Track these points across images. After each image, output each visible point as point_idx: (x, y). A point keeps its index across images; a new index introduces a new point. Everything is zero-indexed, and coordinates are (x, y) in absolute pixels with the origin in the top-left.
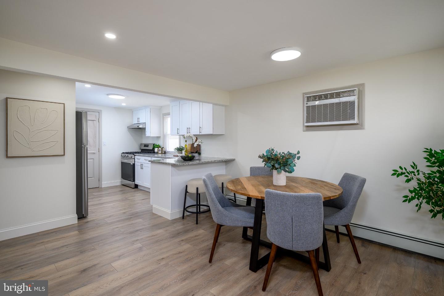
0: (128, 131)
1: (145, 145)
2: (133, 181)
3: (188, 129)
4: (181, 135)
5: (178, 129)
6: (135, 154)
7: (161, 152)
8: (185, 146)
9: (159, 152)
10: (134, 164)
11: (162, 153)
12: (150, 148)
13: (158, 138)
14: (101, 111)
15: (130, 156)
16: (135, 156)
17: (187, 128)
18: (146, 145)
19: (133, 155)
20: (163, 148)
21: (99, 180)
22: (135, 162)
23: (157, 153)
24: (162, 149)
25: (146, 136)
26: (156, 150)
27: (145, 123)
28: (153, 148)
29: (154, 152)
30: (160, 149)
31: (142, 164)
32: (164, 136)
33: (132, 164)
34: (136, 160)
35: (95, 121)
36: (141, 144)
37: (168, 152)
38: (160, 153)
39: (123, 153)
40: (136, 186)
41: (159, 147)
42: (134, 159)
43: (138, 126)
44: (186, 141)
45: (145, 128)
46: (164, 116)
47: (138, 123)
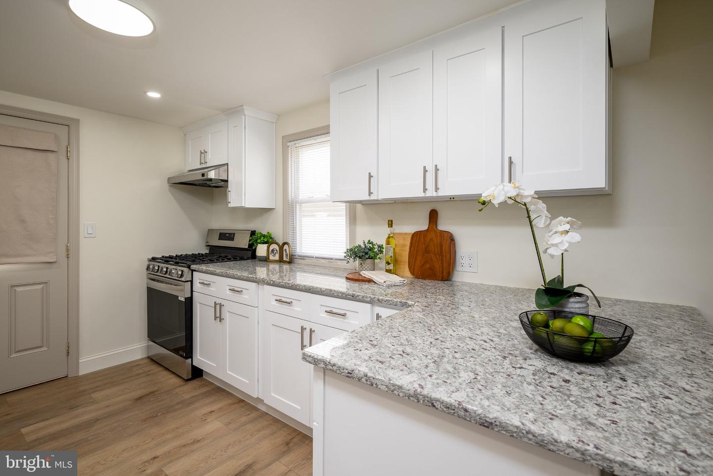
0: (170, 191)
1: (221, 234)
2: (186, 358)
4: (361, 202)
5: (370, 176)
6: (193, 267)
7: (277, 257)
8: (388, 243)
9: (271, 257)
10: (190, 301)
11: (281, 261)
12: (242, 242)
14: (77, 121)
15: (176, 270)
16: (193, 271)
17: (427, 171)
18: (224, 236)
19: (186, 270)
20: (285, 244)
21: (70, 351)
22: (192, 291)
23: (265, 260)
24: (281, 248)
25: (230, 205)
26: (261, 250)
27: (227, 164)
28: (251, 246)
29: (254, 256)
30: (274, 247)
31: (221, 306)
33: (183, 299)
34: (197, 286)
35: (50, 155)
36: (210, 231)
37: (303, 257)
38: (275, 262)
39: (154, 259)
40: (197, 373)
41: (268, 240)
42: (192, 281)
43: (203, 175)
44: (390, 224)
45: (227, 181)
46: (289, 144)
47: (204, 166)
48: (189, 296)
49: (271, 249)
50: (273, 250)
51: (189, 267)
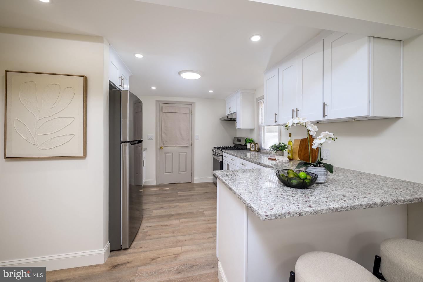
0: (221, 123)
1: (237, 139)
3: (295, 113)
4: (282, 125)
5: (275, 114)
6: (223, 151)
7: (254, 149)
8: (289, 143)
9: (252, 149)
10: (222, 163)
11: (255, 151)
12: (242, 143)
13: (252, 130)
14: (194, 103)
15: (219, 152)
17: (293, 111)
18: (239, 140)
20: (257, 143)
21: (192, 175)
22: (223, 159)
23: (250, 150)
24: (255, 145)
25: (237, 128)
26: (248, 146)
27: (236, 112)
28: (245, 144)
29: (246, 149)
30: (253, 144)
31: (229, 165)
32: (259, 128)
33: (220, 162)
35: (187, 114)
37: (263, 149)
38: (253, 151)
41: (252, 142)
42: (223, 156)
43: (228, 117)
44: (290, 135)
45: (236, 118)
46: (258, 101)
47: (230, 113)
48: (222, 161)
49: (252, 145)
50: (252, 146)
51: (222, 151)
